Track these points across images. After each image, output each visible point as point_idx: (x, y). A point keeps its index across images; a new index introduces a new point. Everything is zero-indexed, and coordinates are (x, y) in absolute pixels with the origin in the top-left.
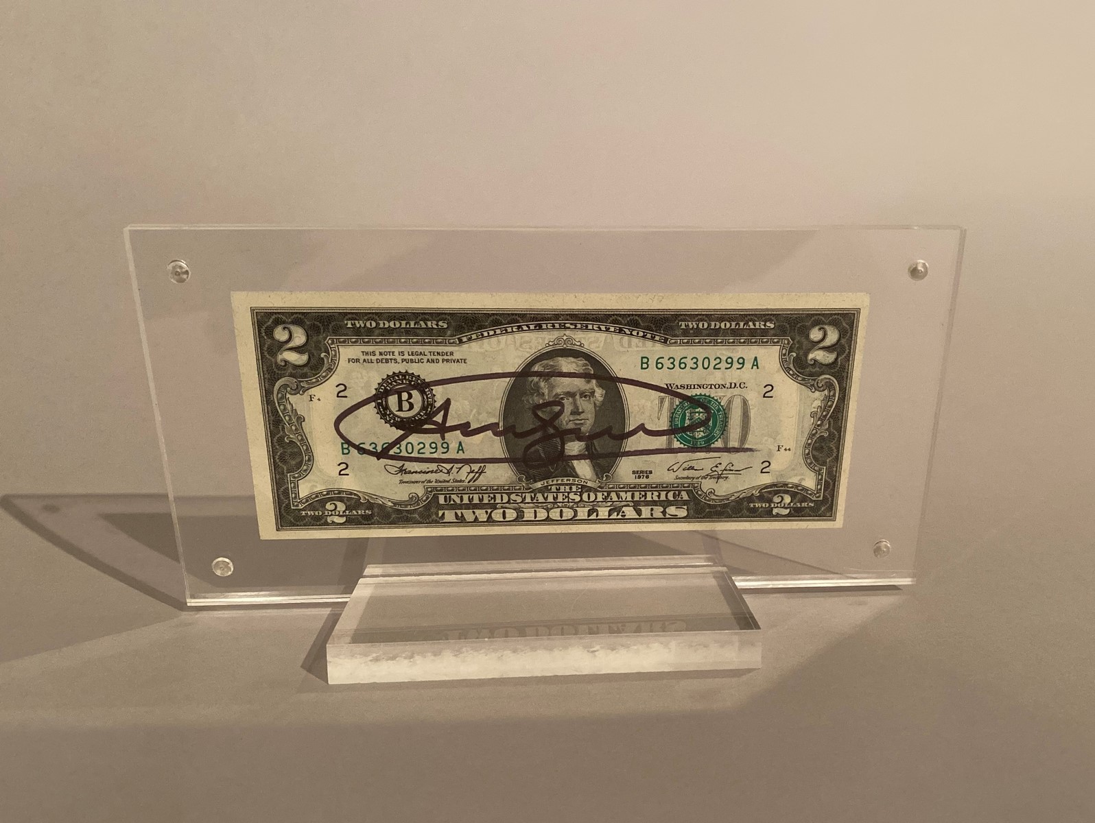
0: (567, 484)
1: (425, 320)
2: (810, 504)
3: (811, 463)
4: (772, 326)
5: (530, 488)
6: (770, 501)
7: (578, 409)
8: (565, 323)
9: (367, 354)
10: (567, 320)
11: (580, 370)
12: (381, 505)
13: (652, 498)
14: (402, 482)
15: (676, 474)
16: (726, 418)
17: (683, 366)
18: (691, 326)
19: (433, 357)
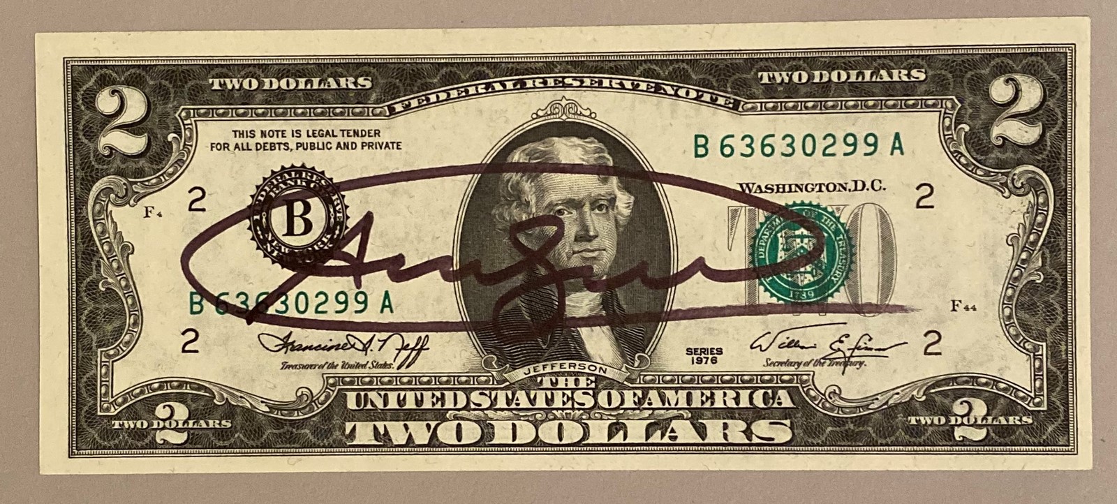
0: (570, 374)
1: (337, 76)
2: (1024, 419)
3: (1017, 336)
4: (922, 77)
5: (506, 380)
6: (947, 412)
7: (587, 231)
8: (564, 78)
9: (242, 134)
10: (568, 72)
11: (591, 159)
12: (248, 409)
13: (725, 402)
14: (286, 366)
15: (767, 354)
16: (852, 246)
17: (768, 150)
18: (779, 80)
19: (347, 140)
